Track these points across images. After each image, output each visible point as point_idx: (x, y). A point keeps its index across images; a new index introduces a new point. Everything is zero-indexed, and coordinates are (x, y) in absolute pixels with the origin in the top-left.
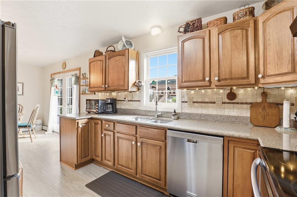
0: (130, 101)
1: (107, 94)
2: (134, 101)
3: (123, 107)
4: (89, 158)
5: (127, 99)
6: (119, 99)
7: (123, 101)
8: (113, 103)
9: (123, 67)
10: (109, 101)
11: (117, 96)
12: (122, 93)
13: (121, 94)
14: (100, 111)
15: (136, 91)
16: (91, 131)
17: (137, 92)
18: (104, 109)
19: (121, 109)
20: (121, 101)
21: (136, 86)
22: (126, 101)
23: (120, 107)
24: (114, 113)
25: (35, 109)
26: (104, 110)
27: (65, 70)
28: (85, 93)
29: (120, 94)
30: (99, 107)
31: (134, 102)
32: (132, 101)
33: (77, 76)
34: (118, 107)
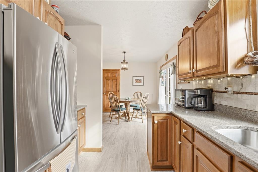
0: (238, 93)
1: (201, 82)
2: (246, 93)
3: (224, 103)
4: (167, 163)
5: (230, 89)
6: (218, 90)
7: (224, 92)
8: (206, 95)
9: (216, 33)
10: (199, 93)
11: (214, 84)
12: (222, 79)
13: (221, 81)
14: (188, 105)
15: (251, 75)
16: (171, 130)
17: (253, 76)
18: (193, 103)
19: (220, 105)
20: (221, 92)
21: (248, 64)
22: (228, 92)
23: (220, 102)
24: (208, 111)
25: (145, 96)
26: (192, 105)
27: (167, 61)
28: (181, 82)
29: (219, 81)
30: (185, 100)
31: (245, 95)
32: (242, 93)
33: (174, 64)
34: (217, 101)
